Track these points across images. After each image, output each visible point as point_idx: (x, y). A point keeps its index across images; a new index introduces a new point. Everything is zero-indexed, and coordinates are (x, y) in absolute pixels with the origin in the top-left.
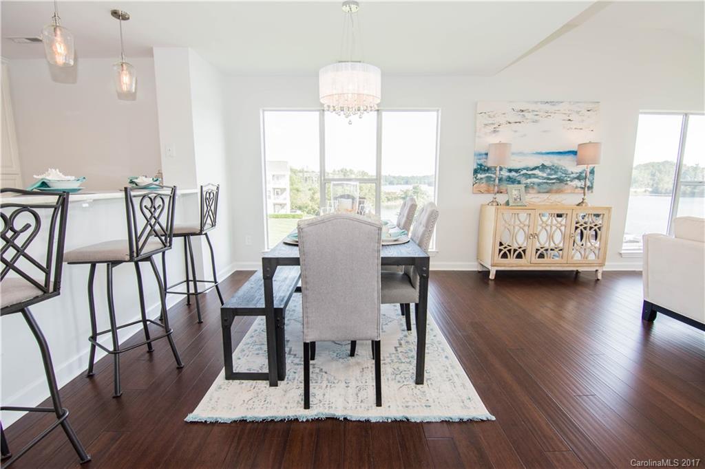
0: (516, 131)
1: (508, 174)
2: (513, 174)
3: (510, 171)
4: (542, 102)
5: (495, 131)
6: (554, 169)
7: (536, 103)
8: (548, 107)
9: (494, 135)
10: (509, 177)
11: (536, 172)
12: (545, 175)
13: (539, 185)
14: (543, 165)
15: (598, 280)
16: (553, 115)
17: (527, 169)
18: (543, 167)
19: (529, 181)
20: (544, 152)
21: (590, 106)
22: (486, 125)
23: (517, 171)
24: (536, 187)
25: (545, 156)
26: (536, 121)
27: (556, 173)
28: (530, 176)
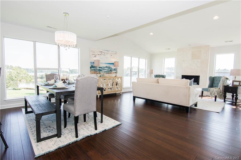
0: (100, 57)
1: (99, 68)
2: (100, 68)
3: (99, 67)
4: (105, 50)
5: (95, 56)
6: (109, 67)
7: (104, 50)
8: (107, 52)
9: (95, 57)
10: (99, 69)
11: (105, 68)
12: (107, 69)
13: (106, 71)
14: (107, 66)
15: (121, 94)
16: (108, 54)
17: (103, 67)
18: (107, 67)
19: (104, 70)
20: (107, 63)
21: (115, 53)
22: (93, 54)
23: (101, 68)
24: (106, 72)
25: (107, 64)
26: (105, 55)
27: (110, 69)
28: (104, 69)
